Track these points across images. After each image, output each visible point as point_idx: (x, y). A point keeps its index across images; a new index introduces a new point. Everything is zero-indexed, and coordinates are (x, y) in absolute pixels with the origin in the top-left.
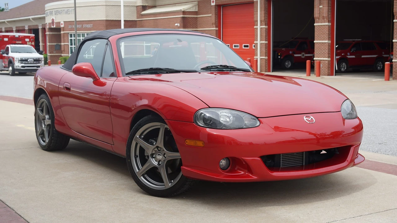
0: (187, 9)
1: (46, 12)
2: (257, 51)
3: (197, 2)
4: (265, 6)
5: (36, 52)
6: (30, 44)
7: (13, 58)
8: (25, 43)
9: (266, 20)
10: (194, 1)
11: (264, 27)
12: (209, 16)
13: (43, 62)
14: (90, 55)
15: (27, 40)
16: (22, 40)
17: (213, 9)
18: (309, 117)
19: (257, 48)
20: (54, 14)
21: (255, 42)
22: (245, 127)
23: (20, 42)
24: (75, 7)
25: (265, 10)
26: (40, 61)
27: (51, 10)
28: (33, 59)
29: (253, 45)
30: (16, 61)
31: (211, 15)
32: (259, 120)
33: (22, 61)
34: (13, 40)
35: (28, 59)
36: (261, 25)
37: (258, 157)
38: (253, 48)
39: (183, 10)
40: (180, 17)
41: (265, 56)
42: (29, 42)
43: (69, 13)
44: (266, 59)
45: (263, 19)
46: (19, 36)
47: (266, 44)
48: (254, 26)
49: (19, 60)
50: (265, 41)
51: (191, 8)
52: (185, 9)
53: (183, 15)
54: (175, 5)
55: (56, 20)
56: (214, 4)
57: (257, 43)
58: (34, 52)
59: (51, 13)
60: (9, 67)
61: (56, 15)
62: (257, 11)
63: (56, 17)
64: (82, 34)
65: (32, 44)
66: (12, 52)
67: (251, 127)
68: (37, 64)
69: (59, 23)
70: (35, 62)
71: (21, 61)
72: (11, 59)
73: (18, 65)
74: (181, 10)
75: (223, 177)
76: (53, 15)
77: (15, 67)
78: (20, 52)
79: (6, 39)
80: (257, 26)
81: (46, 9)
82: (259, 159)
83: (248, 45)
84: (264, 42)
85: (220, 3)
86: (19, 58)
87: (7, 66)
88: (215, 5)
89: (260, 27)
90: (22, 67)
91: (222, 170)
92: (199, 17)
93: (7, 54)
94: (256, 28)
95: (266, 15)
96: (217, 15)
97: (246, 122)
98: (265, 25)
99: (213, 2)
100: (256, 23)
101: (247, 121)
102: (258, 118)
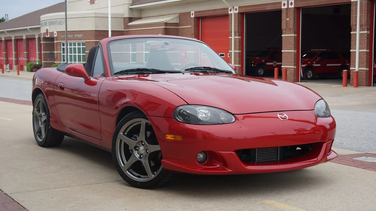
0: (168, 21)
1: (41, 22)
2: (232, 59)
3: (178, 14)
4: (238, 18)
9: (239, 31)
10: (176, 14)
11: (237, 37)
12: (189, 28)
14: (81, 61)
17: (193, 21)
18: (283, 114)
19: (232, 57)
20: (48, 24)
21: (230, 51)
22: (221, 123)
24: (66, 18)
25: (238, 22)
27: (46, 21)
29: (228, 54)
31: (190, 26)
32: (235, 117)
36: (235, 36)
37: (233, 151)
38: (228, 57)
39: (165, 22)
40: (162, 28)
41: (239, 64)
43: (61, 24)
44: (239, 67)
45: (237, 30)
47: (239, 53)
48: (229, 37)
50: (239, 50)
51: (172, 20)
52: (167, 21)
53: (165, 26)
54: (159, 17)
55: (50, 30)
56: (193, 16)
57: (232, 52)
59: (46, 24)
61: (50, 26)
62: (232, 23)
63: (49, 28)
64: (73, 43)
67: (226, 123)
69: (53, 33)
74: (163, 21)
75: (200, 170)
76: (47, 26)
80: (232, 36)
81: (41, 20)
82: (234, 153)
83: (224, 54)
84: (237, 51)
85: (199, 16)
88: (195, 17)
89: (234, 38)
91: (199, 163)
92: (180, 28)
94: (230, 39)
95: (240, 27)
96: (196, 26)
97: (222, 119)
98: (239, 36)
99: (193, 14)
100: (231, 34)
101: (223, 117)
102: (233, 115)
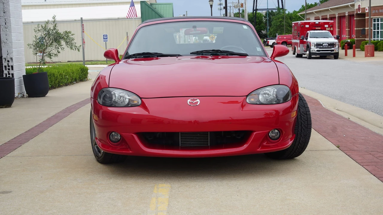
5: (332, 37)
6: (329, 30)
7: (310, 43)
8: (325, 29)
13: (337, 47)
15: (326, 26)
16: (322, 27)
23: (320, 28)
26: (334, 45)
28: (327, 43)
30: (312, 45)
33: (318, 45)
34: (313, 27)
35: (323, 43)
42: (328, 28)
46: (319, 23)
49: (315, 45)
58: (330, 37)
60: (307, 51)
65: (331, 29)
66: (310, 37)
68: (331, 48)
70: (329, 46)
71: (316, 45)
72: (309, 43)
73: (314, 49)
77: (311, 51)
78: (317, 38)
79: (307, 26)
86: (315, 43)
87: (306, 50)
90: (317, 51)
93: (307, 39)
